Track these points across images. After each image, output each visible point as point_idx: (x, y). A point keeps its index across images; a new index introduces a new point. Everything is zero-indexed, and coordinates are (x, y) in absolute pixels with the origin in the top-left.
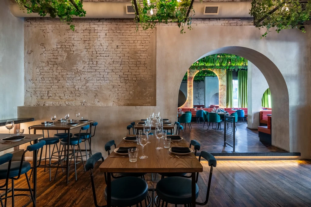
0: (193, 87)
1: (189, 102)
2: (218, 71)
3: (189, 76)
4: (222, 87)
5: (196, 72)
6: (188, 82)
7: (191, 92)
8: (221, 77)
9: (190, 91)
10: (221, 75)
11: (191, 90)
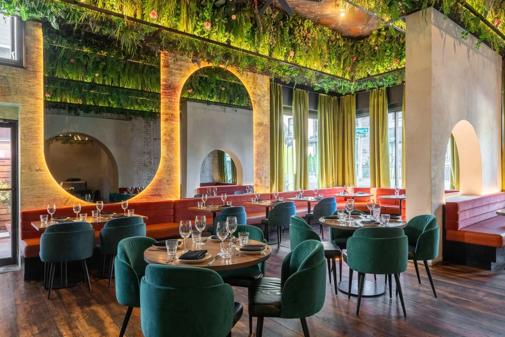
0: (179, 124)
1: (167, 177)
2: (251, 80)
3: (165, 80)
4: (261, 128)
5: (189, 69)
6: (163, 100)
7: (172, 139)
8: (258, 98)
9: (170, 133)
10: (259, 92)
11: (172, 130)
